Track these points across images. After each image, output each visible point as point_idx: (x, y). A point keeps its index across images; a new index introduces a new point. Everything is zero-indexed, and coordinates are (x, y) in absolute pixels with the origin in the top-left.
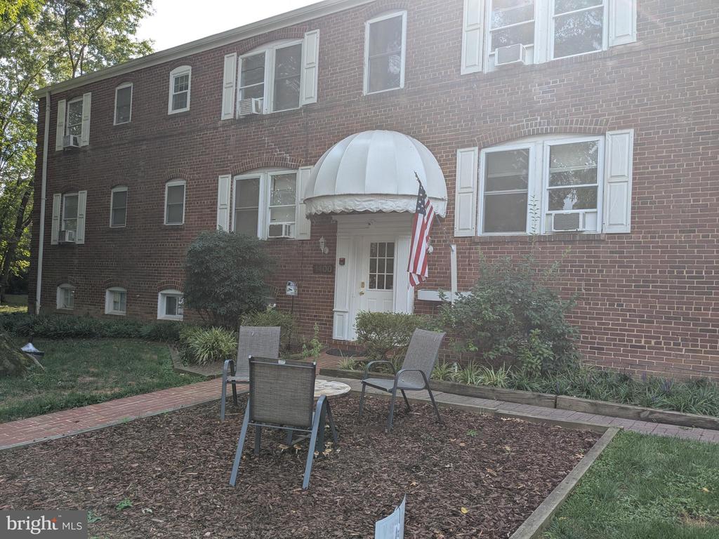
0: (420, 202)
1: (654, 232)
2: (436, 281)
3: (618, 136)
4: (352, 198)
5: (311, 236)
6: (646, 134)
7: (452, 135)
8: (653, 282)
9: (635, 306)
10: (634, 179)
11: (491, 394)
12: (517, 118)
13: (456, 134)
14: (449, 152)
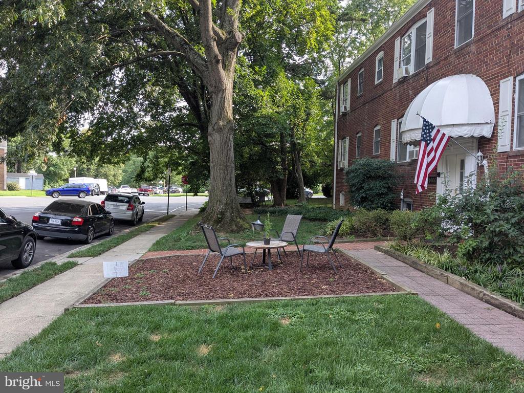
0: (423, 133)
7: (499, 70)
11: (425, 270)
13: (501, 68)
14: (497, 84)
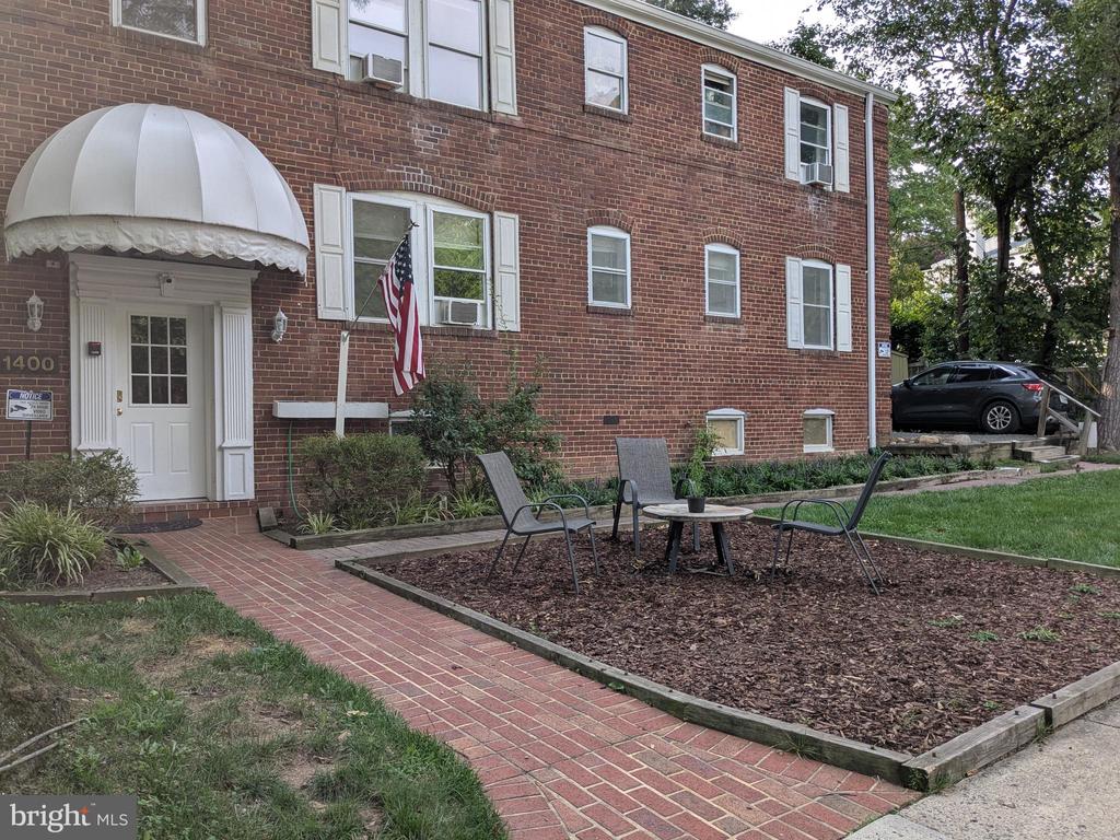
1: (538, 333)
2: (290, 387)
3: (506, 219)
4: (234, 234)
6: (528, 224)
7: (302, 158)
10: (521, 272)
12: (394, 162)
13: (308, 159)
14: (300, 183)
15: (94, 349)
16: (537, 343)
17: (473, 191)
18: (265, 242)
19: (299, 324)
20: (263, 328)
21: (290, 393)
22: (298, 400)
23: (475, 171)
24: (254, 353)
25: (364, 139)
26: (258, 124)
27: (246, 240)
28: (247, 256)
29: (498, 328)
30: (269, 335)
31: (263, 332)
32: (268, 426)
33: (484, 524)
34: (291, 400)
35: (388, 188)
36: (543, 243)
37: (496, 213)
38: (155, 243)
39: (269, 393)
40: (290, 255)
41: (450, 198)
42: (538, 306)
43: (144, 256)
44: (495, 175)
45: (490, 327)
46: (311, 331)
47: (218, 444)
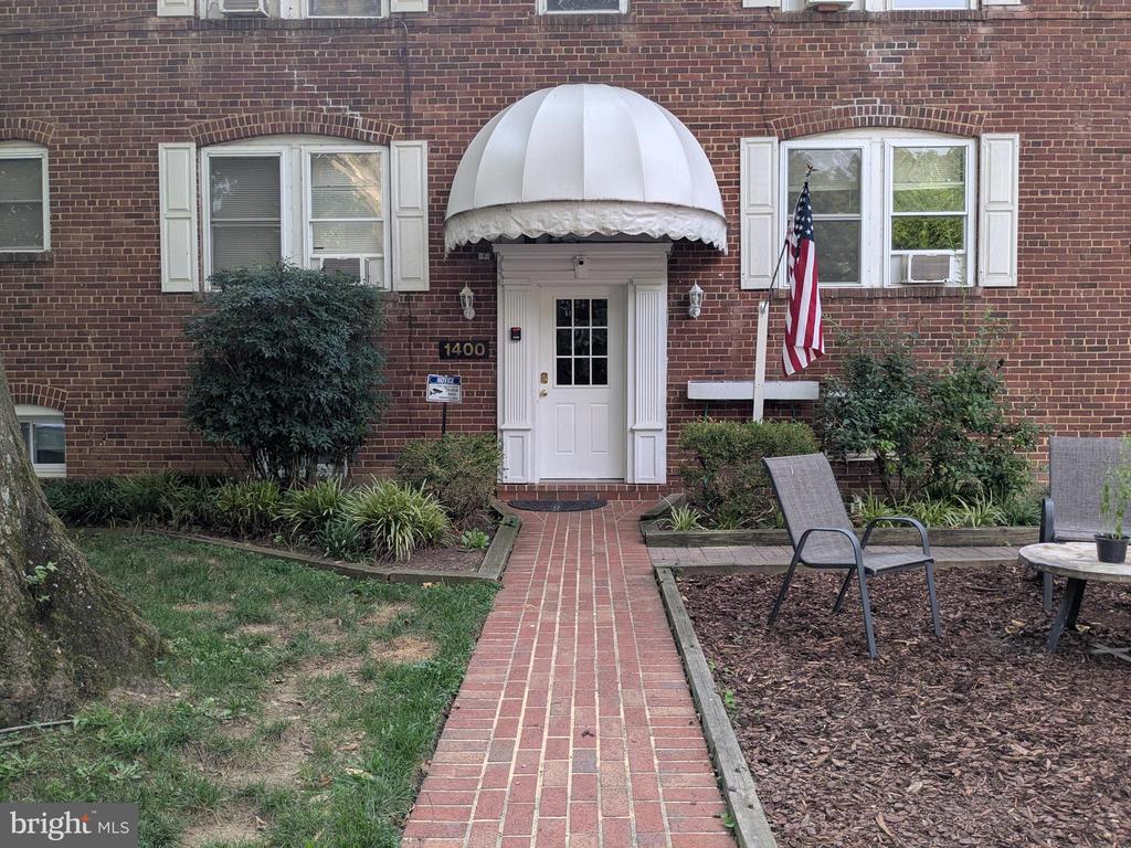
1: (1047, 286)
2: (707, 366)
3: (999, 142)
4: (618, 208)
5: (431, 284)
6: (1034, 144)
7: (728, 113)
8: (1046, 356)
9: (1022, 392)
10: (1020, 207)
12: (842, 96)
13: (736, 112)
14: (725, 141)
15: (516, 334)
16: (1043, 300)
17: (951, 114)
18: (655, 212)
19: (720, 297)
20: (680, 304)
21: (708, 372)
22: (716, 380)
23: (956, 87)
24: (670, 331)
25: (805, 76)
26: (679, 84)
27: (632, 213)
28: (633, 230)
29: (981, 284)
30: (686, 311)
31: (679, 307)
32: (681, 407)
33: (889, 538)
34: (709, 379)
35: (833, 128)
36: (1058, 165)
37: (984, 137)
38: (541, 227)
39: (685, 372)
40: (688, 223)
41: (916, 126)
42: (1047, 251)
43: (533, 241)
44: (985, 87)
45: (971, 283)
46: (733, 304)
47: (630, 425)
